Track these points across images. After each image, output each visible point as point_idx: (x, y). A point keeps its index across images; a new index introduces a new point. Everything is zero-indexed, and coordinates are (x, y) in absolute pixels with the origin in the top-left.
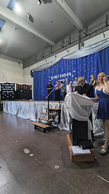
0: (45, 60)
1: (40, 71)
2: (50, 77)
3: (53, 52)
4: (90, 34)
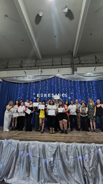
0: (24, 71)
1: (15, 83)
2: (34, 94)
3: (39, 66)
4: (83, 64)
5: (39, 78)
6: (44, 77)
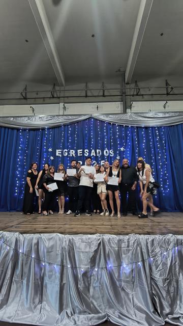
2: (50, 150)
4: (142, 95)
5: (61, 121)
6: (70, 117)
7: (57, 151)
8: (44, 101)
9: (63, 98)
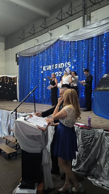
1: (27, 57)
2: (41, 67)
3: (48, 27)
4: (99, 2)
7: (44, 67)
8: (41, 32)
9: (50, 27)
